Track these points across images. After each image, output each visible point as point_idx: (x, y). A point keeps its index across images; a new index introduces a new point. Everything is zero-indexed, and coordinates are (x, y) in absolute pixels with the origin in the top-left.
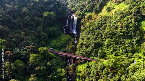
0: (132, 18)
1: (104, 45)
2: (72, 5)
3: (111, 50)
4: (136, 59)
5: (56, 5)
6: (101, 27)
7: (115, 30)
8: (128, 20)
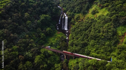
0: (111, 25)
1: (90, 45)
2: (63, 4)
3: (95, 49)
4: (112, 57)
5: (51, 6)
6: (88, 29)
7: (98, 34)
8: (108, 26)
